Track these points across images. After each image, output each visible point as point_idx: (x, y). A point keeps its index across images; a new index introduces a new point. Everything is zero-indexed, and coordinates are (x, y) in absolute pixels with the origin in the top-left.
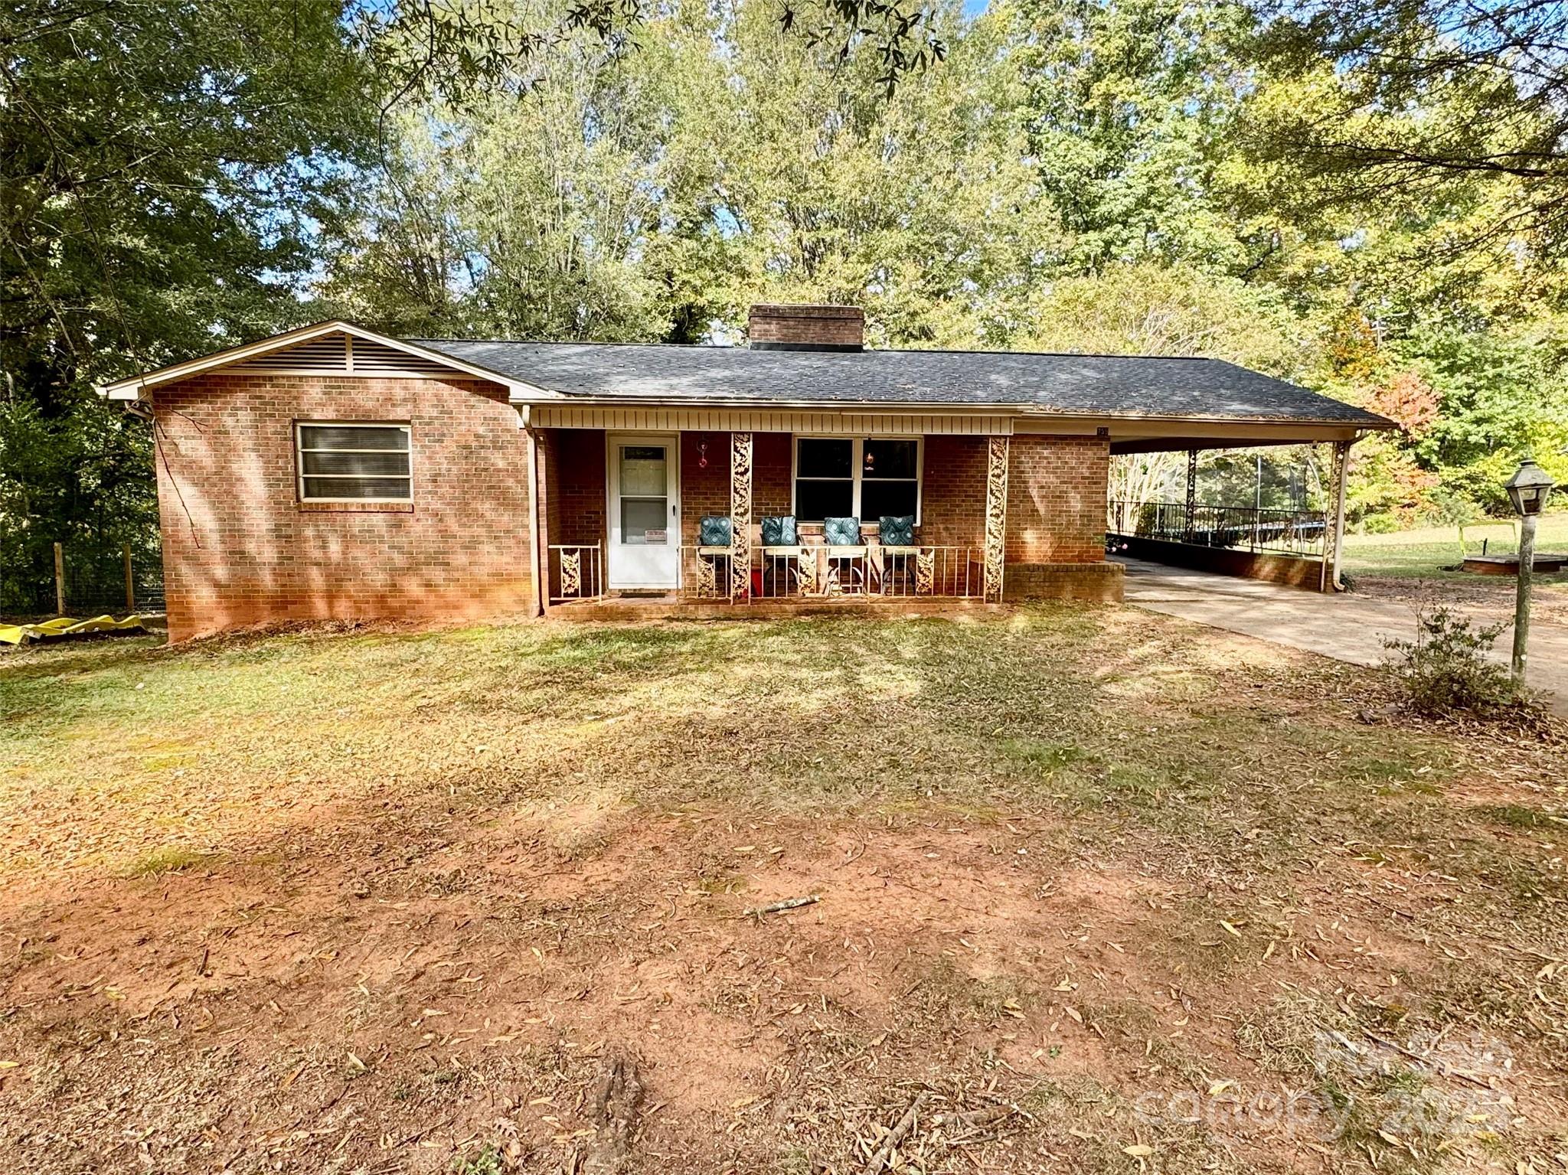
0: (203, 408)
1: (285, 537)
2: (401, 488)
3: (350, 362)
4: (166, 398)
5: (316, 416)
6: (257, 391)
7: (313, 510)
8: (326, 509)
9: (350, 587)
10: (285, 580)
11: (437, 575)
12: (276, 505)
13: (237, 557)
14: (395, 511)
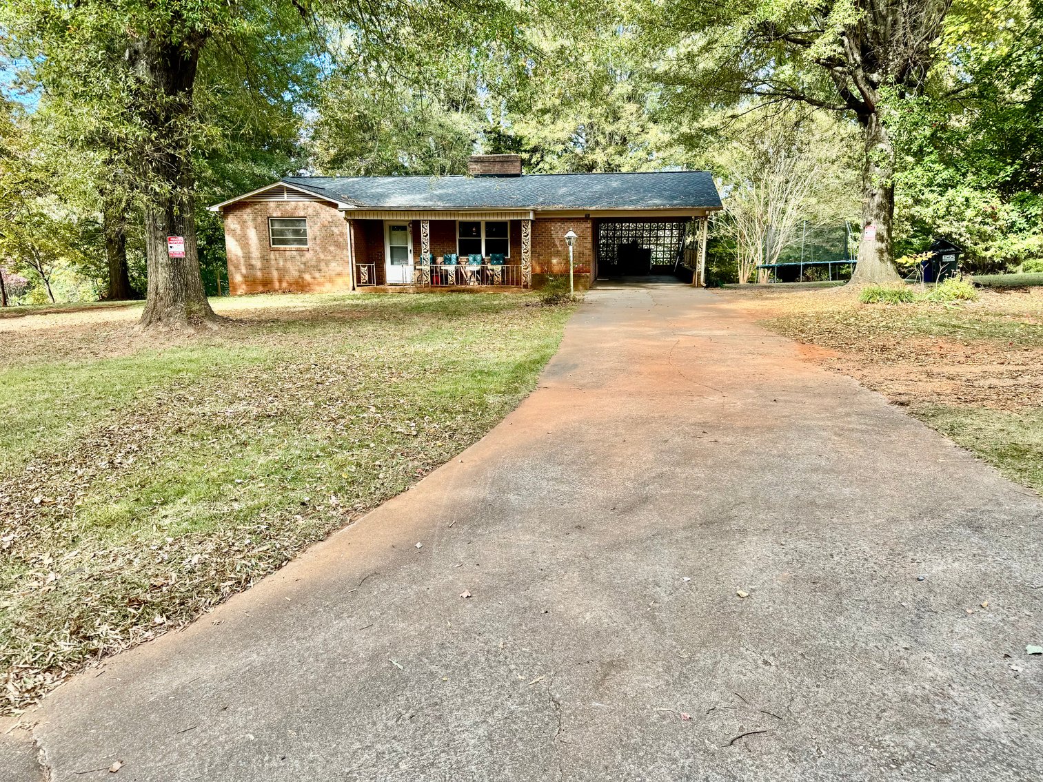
0: (238, 213)
1: (264, 258)
2: (304, 242)
3: (285, 195)
4: (227, 210)
5: (274, 215)
6: (257, 207)
7: (274, 250)
8: (278, 250)
9: (287, 278)
10: (266, 275)
11: (317, 275)
12: (262, 248)
13: (250, 267)
14: (302, 250)
